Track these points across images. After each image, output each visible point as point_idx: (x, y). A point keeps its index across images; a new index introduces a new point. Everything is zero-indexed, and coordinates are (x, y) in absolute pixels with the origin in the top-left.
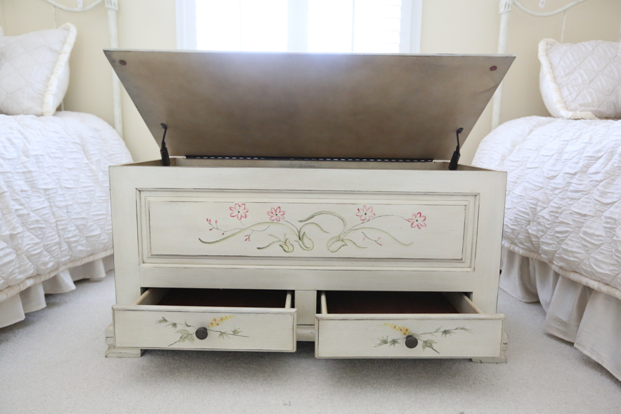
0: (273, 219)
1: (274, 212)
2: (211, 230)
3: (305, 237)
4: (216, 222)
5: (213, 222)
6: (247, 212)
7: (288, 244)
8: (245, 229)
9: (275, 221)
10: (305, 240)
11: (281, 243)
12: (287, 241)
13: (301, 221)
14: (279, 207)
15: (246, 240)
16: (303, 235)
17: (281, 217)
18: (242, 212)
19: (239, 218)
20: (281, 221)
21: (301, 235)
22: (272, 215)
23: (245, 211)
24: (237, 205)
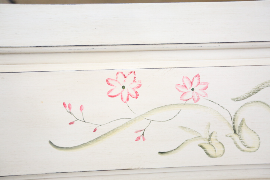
0: (186, 97)
1: (188, 85)
2: (71, 123)
3: (244, 129)
4: (81, 108)
5: (75, 109)
6: (139, 86)
7: (214, 142)
8: (135, 119)
9: (191, 101)
10: (245, 133)
11: (201, 142)
12: (213, 138)
13: (237, 100)
14: (198, 76)
15: (139, 138)
16: (241, 125)
17: (201, 93)
18: (130, 88)
19: (125, 99)
20: (202, 101)
21: (237, 124)
22: (185, 90)
23: (135, 85)
24: (120, 75)
